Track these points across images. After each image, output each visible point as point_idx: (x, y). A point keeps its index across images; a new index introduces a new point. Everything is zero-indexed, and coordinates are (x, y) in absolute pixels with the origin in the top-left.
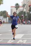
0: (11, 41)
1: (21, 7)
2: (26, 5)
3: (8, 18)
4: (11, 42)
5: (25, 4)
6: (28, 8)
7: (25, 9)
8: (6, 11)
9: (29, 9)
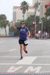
0: (13, 69)
1: (31, 8)
2: (39, 4)
3: (7, 28)
4: (13, 71)
5: (39, 2)
6: (44, 10)
7: (39, 11)
8: (4, 15)
9: (45, 12)
